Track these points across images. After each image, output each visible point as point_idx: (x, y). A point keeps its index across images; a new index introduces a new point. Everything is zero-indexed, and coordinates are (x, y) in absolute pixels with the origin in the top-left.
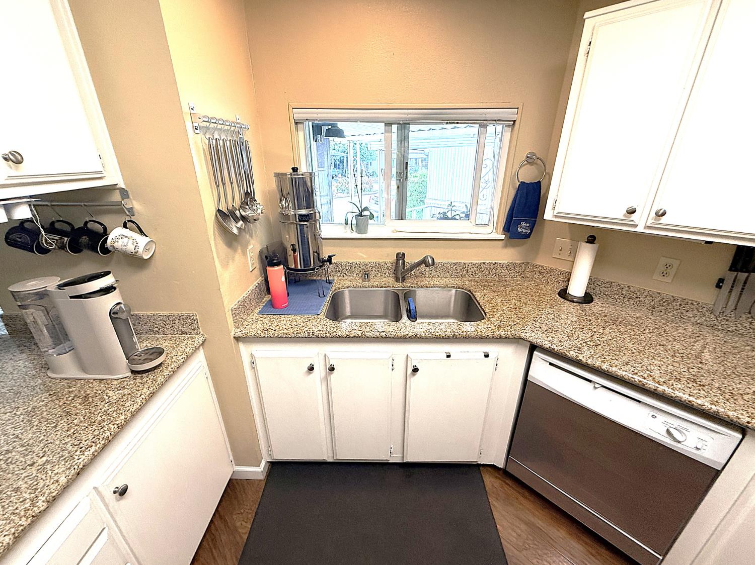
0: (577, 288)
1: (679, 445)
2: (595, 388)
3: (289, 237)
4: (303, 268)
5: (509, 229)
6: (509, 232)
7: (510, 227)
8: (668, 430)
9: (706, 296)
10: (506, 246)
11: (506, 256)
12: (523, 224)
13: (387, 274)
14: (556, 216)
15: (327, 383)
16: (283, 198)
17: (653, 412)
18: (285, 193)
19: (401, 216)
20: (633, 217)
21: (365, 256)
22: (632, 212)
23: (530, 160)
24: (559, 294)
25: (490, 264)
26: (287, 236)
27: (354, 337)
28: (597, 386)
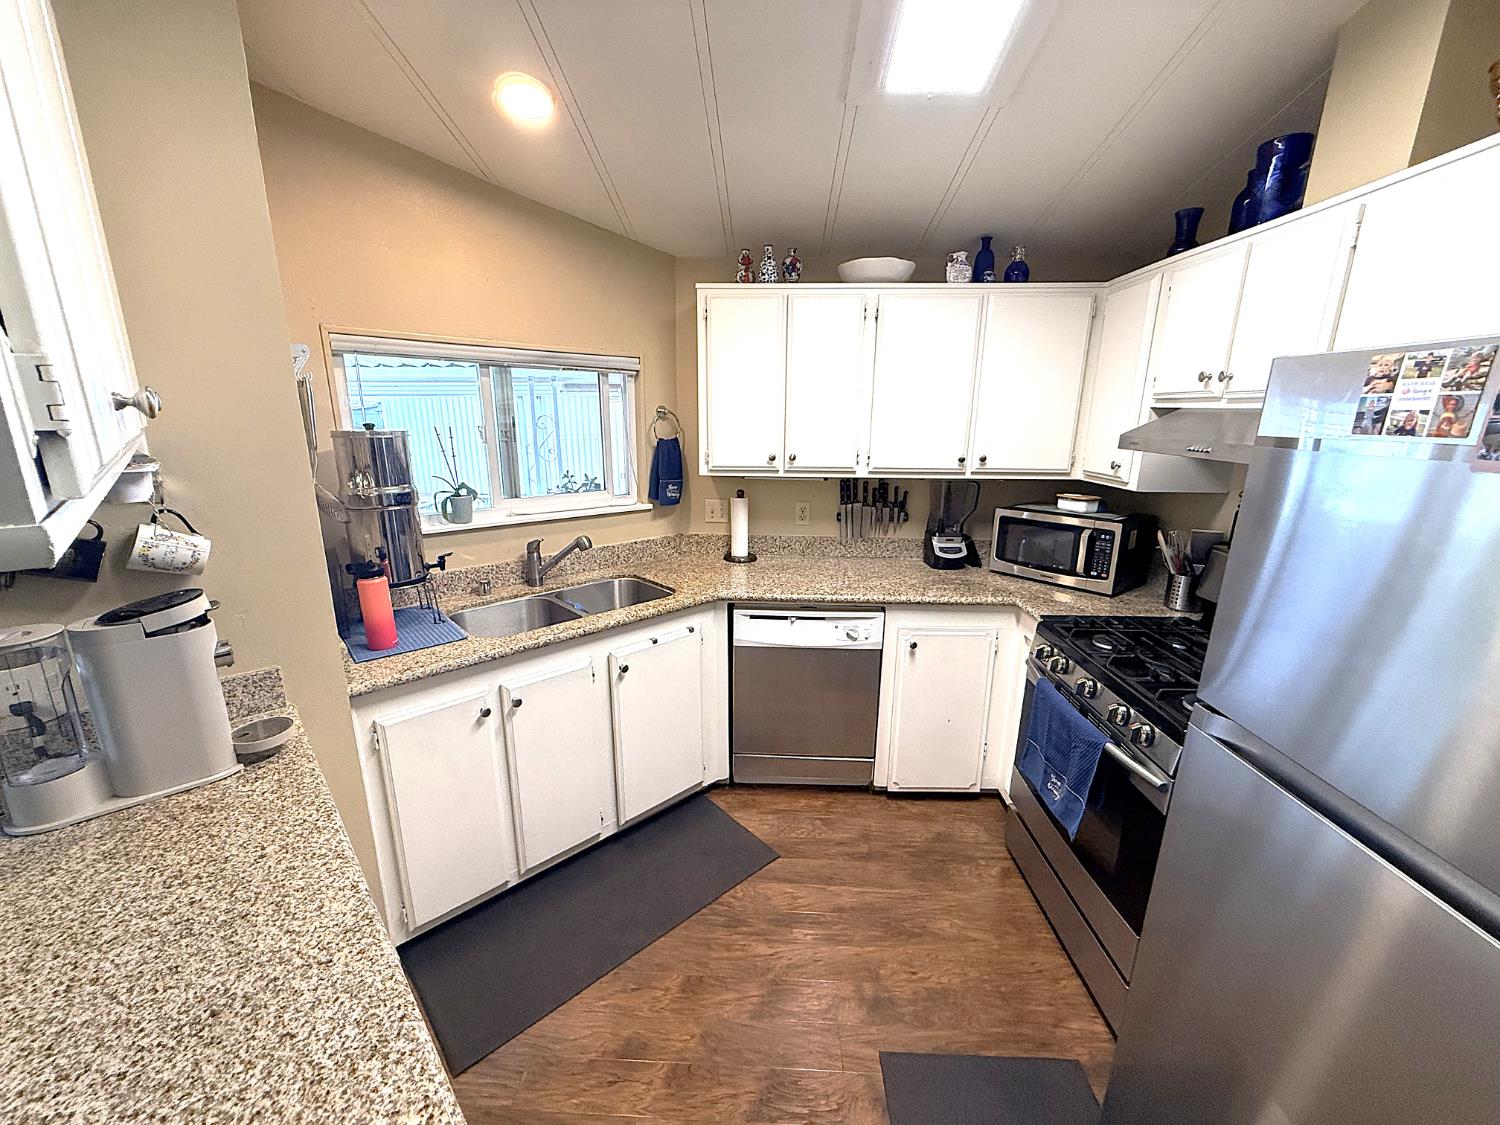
0: (740, 549)
1: (856, 643)
2: (792, 622)
3: (371, 537)
4: (396, 581)
5: (657, 493)
6: (658, 499)
7: (656, 493)
8: (848, 634)
9: (832, 530)
10: (655, 518)
11: (657, 530)
12: (670, 487)
13: (512, 580)
14: (711, 471)
15: (505, 737)
16: (357, 472)
17: (835, 623)
18: (361, 465)
19: (514, 494)
20: (775, 463)
21: (472, 558)
22: (773, 459)
23: (662, 415)
24: (725, 559)
25: (642, 542)
26: (367, 536)
27: (546, 645)
28: (793, 619)
